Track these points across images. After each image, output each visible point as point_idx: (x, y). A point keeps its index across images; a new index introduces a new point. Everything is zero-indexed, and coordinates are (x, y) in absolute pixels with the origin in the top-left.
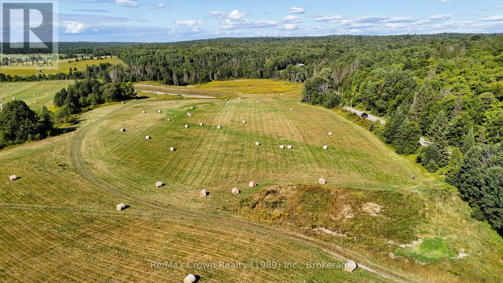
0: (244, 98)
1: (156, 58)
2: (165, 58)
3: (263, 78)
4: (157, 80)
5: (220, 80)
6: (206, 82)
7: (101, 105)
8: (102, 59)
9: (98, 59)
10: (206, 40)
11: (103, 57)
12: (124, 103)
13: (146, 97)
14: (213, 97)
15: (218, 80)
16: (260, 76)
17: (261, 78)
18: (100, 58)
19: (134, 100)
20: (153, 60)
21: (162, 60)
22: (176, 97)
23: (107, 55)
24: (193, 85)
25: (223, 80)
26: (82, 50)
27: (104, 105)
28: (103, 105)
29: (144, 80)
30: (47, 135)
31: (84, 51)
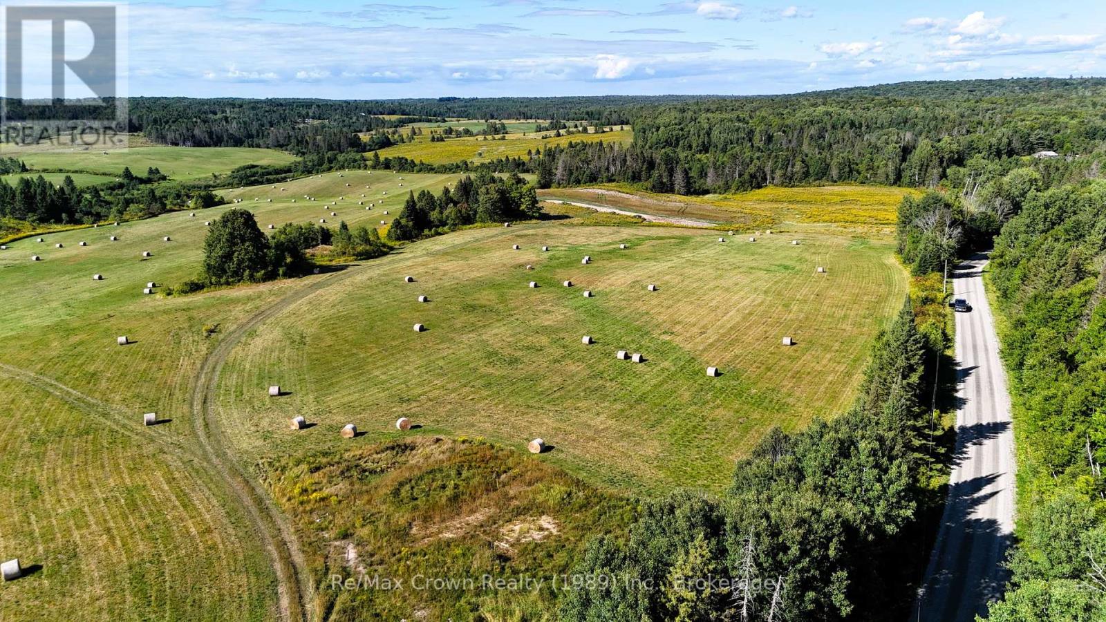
0: (781, 232)
1: (689, 131)
2: (708, 134)
3: (899, 186)
4: (640, 180)
5: (786, 187)
6: (750, 188)
7: (464, 227)
8: (604, 132)
9: (596, 132)
10: (866, 88)
11: (607, 129)
12: (508, 226)
13: (567, 217)
14: (706, 225)
15: (782, 185)
16: (892, 177)
17: (895, 183)
18: (601, 131)
19: (534, 221)
20: (683, 135)
21: (702, 136)
22: (629, 220)
23: (622, 123)
24: (720, 193)
25: (792, 186)
26: (587, 113)
27: (470, 228)
28: (468, 226)
29: (614, 181)
30: (279, 275)
31: (590, 115)
